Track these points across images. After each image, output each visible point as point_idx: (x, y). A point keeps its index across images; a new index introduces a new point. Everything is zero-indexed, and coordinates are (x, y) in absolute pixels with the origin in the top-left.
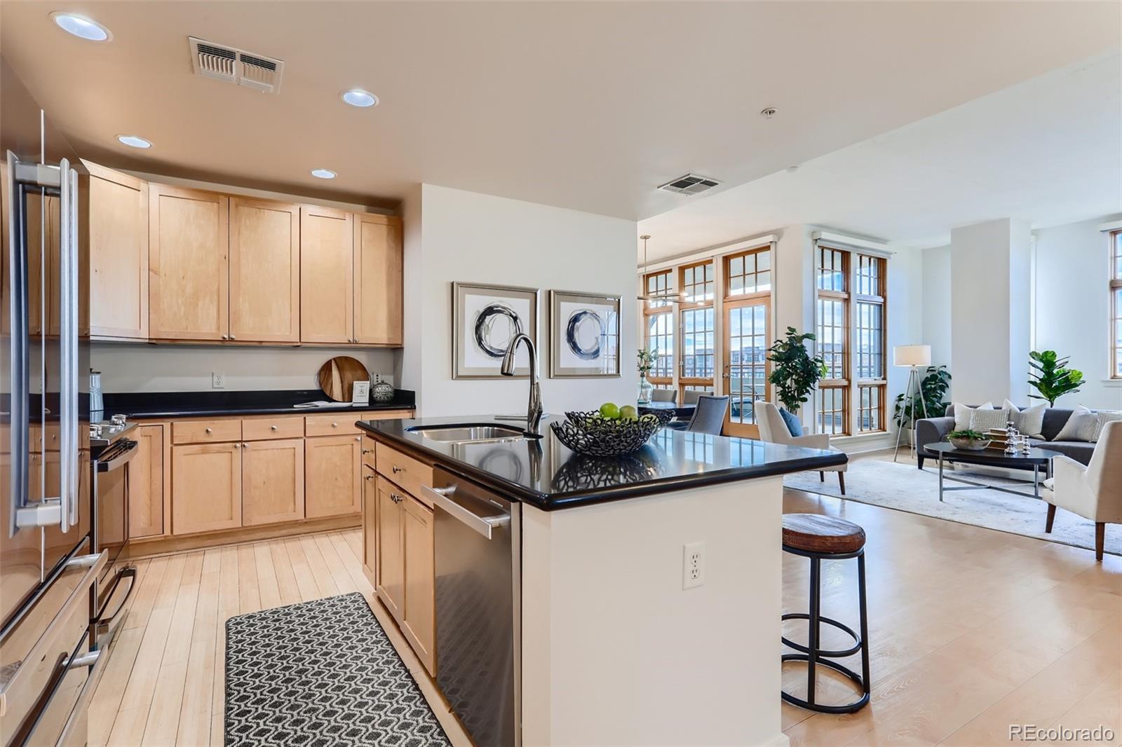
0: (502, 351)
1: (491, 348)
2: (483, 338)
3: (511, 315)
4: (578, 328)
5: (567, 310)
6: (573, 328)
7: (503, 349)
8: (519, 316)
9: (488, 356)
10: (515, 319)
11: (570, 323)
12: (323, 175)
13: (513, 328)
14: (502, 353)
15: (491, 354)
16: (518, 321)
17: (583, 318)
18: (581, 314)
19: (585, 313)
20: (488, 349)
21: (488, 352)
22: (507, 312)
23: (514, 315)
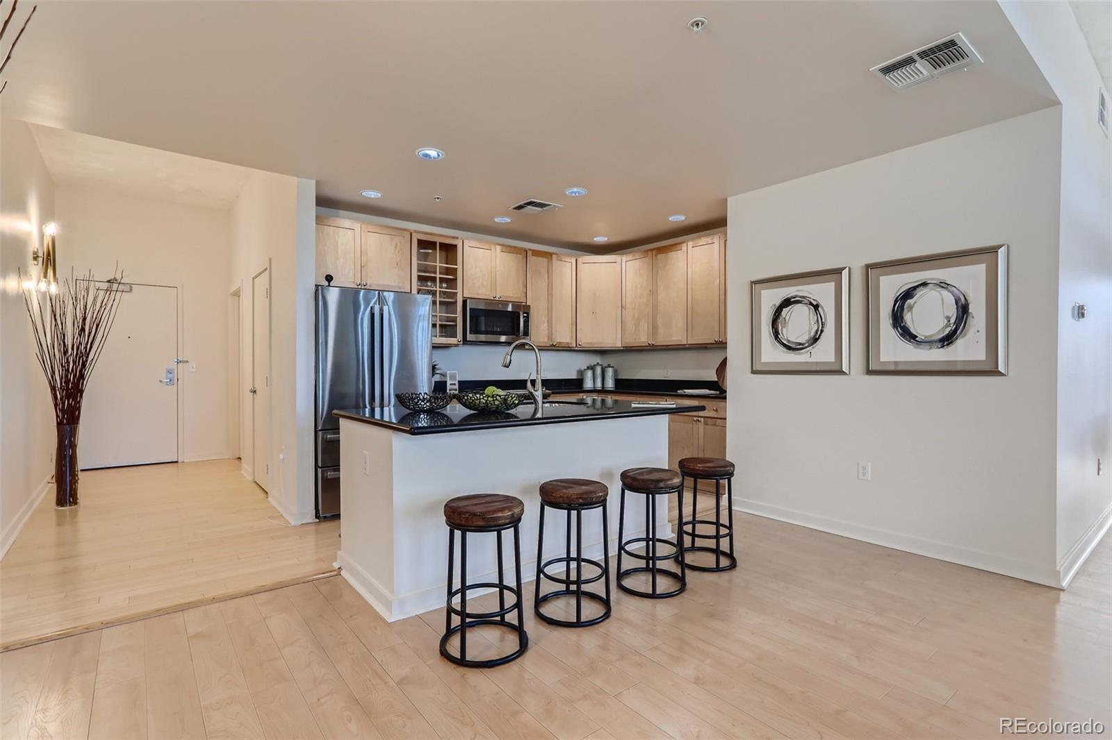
0: (800, 344)
1: (789, 341)
2: (780, 332)
3: (811, 304)
4: (911, 308)
5: (891, 286)
6: (902, 308)
7: (802, 342)
8: (821, 303)
9: (785, 350)
10: (816, 307)
11: (896, 301)
12: (678, 219)
13: (813, 318)
14: (801, 346)
15: (789, 348)
16: (820, 309)
17: (920, 292)
18: (915, 288)
19: (924, 284)
20: (785, 342)
21: (784, 345)
22: (806, 301)
23: (815, 303)
